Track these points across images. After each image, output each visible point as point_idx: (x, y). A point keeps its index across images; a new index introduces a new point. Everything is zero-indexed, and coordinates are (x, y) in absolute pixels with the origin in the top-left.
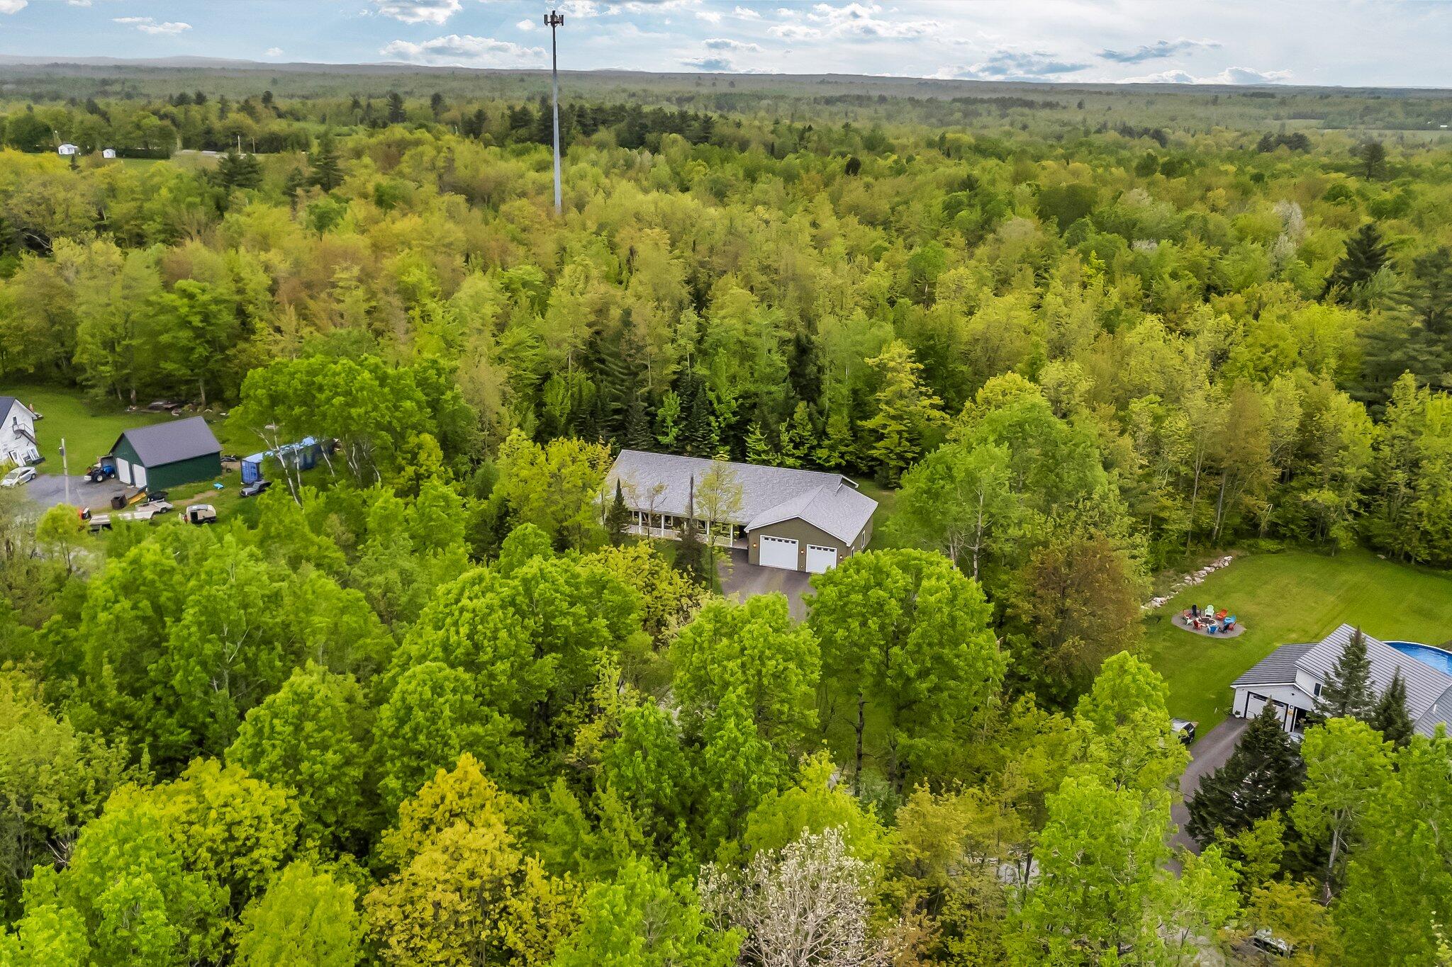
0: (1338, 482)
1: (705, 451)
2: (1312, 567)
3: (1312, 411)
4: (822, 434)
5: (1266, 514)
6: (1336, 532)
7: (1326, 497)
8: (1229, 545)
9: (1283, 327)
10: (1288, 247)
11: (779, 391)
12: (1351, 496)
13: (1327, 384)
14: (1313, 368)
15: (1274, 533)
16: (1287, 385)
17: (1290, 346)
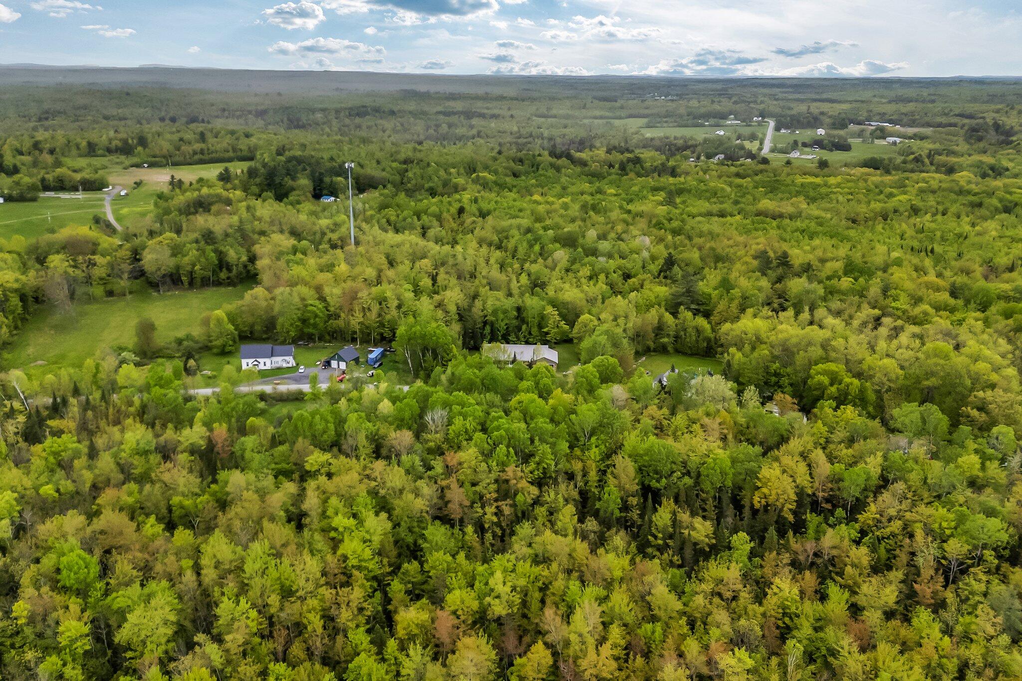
0: (668, 336)
1: (497, 340)
2: (664, 358)
3: (661, 318)
4: (530, 334)
5: (652, 345)
6: (669, 349)
7: (666, 340)
8: (644, 355)
9: (650, 294)
10: (645, 254)
11: (515, 322)
12: (672, 339)
13: (663, 310)
14: (659, 305)
15: (655, 350)
16: (653, 311)
17: (652, 298)
